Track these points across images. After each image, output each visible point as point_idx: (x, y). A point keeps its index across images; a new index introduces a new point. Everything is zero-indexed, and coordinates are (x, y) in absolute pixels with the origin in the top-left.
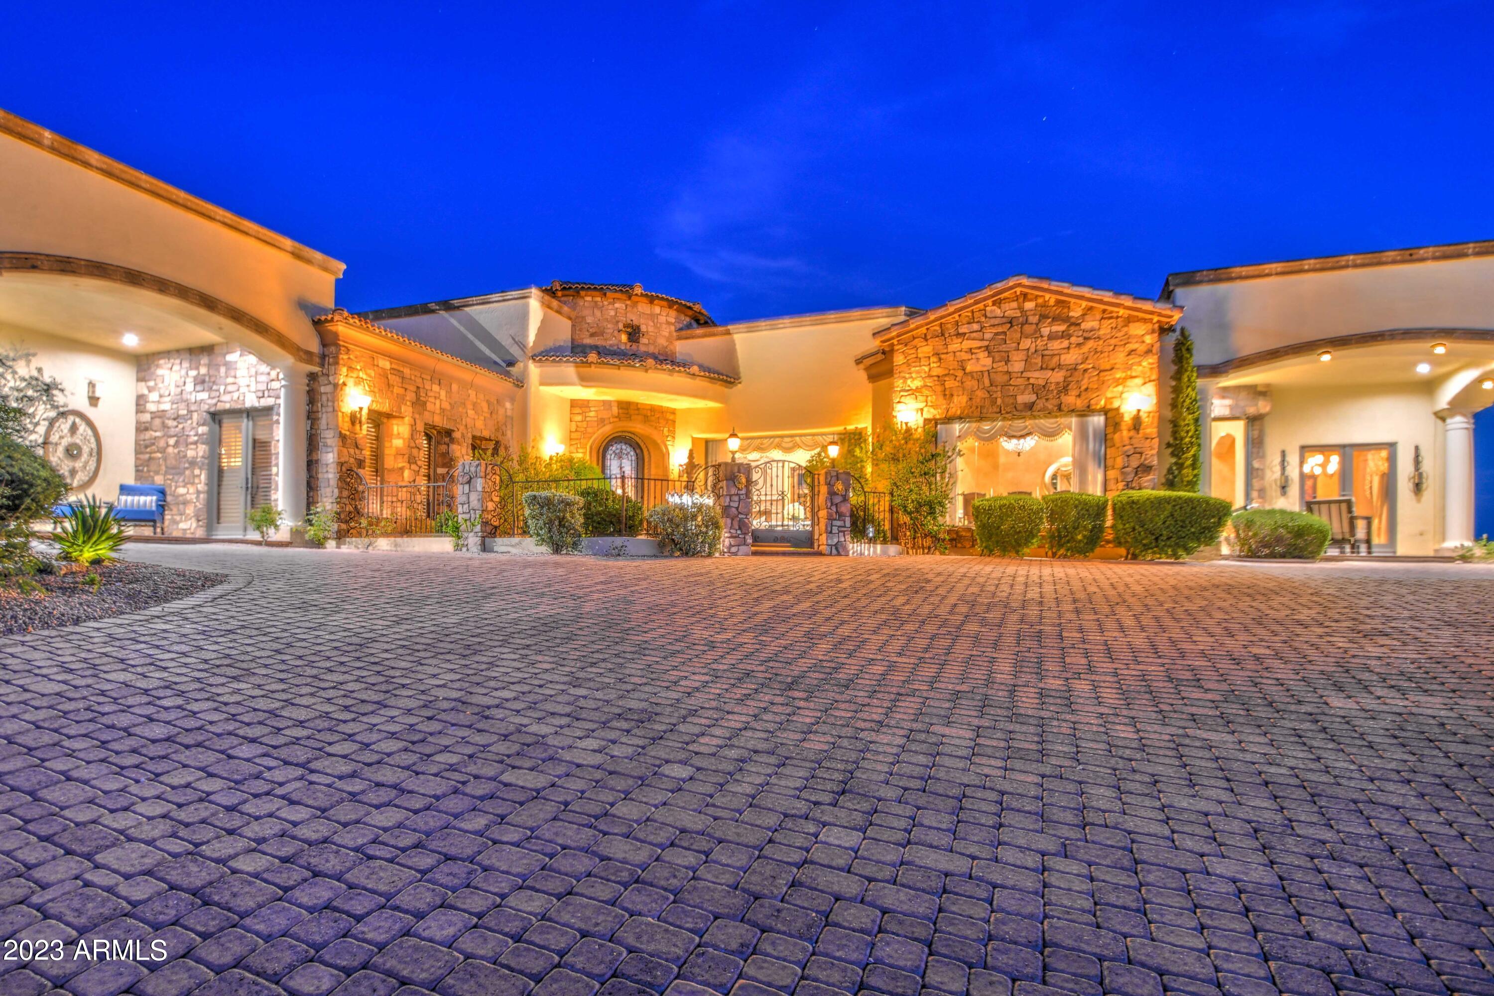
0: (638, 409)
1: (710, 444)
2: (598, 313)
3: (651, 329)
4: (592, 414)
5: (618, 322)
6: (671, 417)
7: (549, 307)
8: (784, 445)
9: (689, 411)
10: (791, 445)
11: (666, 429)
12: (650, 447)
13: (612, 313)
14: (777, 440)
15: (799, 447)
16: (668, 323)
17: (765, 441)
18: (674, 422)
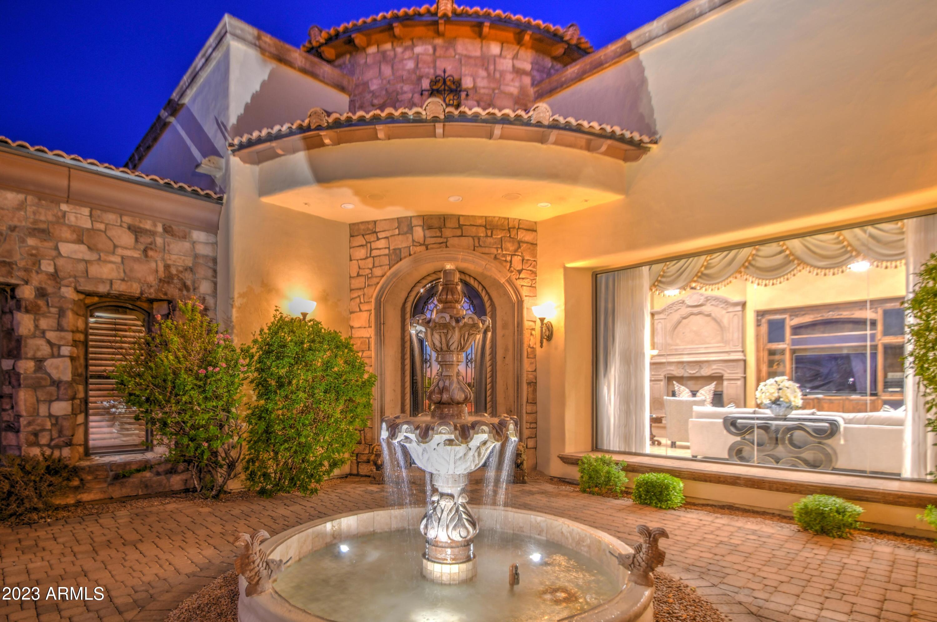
0: (460, 227)
1: (602, 279)
2: (387, 71)
3: (482, 83)
4: (382, 244)
5: (420, 78)
6: (528, 237)
7: (281, 59)
8: (762, 262)
9: (559, 220)
10: (779, 259)
11: (517, 260)
12: (494, 294)
13: (410, 65)
14: (746, 252)
15: (802, 262)
16: (518, 72)
17: (717, 258)
18: (534, 245)
